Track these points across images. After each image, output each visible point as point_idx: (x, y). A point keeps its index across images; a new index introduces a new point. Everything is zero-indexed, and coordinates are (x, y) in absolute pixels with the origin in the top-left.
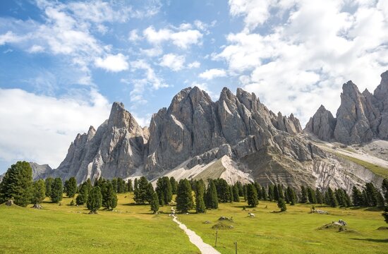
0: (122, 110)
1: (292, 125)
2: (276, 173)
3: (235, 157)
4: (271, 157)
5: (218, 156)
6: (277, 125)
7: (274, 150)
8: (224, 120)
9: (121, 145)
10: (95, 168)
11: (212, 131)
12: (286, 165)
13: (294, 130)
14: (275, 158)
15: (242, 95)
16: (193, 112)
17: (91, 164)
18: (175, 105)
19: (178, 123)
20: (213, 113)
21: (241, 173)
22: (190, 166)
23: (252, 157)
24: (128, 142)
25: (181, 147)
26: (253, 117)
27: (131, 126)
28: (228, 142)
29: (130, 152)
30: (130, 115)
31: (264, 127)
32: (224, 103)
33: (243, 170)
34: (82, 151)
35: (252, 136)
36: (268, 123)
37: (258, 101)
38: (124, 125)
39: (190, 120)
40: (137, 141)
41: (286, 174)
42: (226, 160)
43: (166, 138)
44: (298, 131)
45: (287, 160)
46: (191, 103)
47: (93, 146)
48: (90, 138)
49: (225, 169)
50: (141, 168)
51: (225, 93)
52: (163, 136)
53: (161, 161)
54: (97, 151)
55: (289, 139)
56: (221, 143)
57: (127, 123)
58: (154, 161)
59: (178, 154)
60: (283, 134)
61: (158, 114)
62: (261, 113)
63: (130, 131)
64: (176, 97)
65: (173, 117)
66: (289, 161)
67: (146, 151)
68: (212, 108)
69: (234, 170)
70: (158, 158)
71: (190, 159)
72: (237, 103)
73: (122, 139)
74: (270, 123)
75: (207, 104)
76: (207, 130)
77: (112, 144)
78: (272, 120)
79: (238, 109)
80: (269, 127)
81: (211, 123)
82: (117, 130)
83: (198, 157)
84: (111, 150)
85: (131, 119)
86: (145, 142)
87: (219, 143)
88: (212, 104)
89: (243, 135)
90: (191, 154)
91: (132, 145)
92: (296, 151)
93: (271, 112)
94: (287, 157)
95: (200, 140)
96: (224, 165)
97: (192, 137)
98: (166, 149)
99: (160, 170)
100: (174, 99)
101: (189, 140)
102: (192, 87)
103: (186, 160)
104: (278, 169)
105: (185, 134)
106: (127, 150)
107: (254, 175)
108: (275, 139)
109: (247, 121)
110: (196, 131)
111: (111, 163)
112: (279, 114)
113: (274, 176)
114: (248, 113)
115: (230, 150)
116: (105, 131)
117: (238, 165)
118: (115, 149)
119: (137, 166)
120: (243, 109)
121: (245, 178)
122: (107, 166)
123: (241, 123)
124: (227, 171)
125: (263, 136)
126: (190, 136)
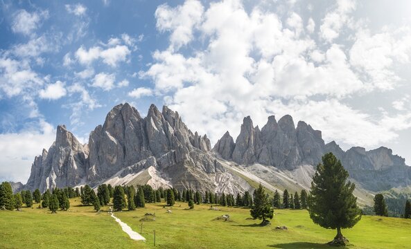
0: (65, 132)
1: (205, 144)
2: (190, 181)
3: (159, 167)
4: (187, 169)
5: (145, 167)
6: (193, 143)
7: (190, 163)
8: (151, 135)
9: (67, 162)
10: (51, 181)
11: (141, 145)
12: (197, 176)
13: (206, 149)
14: (189, 170)
15: (167, 112)
16: (124, 128)
17: (48, 178)
18: (109, 123)
19: (112, 138)
20: (142, 129)
21: (163, 181)
22: (123, 175)
23: (172, 169)
24: (72, 158)
25: (115, 160)
26: (175, 134)
27: (73, 144)
28: (154, 155)
29: (75, 166)
30: (72, 135)
31: (183, 143)
32: (152, 119)
33: (165, 178)
34: (40, 170)
35: (173, 151)
36: (187, 140)
37: (180, 120)
38: (68, 144)
39: (122, 135)
40: (80, 156)
41: (196, 182)
42: (152, 170)
43: (103, 152)
44: (209, 150)
45: (197, 171)
46: (123, 120)
47: (47, 165)
48: (44, 158)
49: (151, 177)
50: (85, 178)
51: (153, 110)
52: (100, 151)
53: (100, 172)
54: (51, 168)
55: (201, 155)
56: (149, 156)
57: (70, 143)
58: (95, 172)
59: (113, 165)
60: (197, 151)
61: (95, 131)
62: (182, 132)
63: (73, 149)
64: (109, 114)
65: (108, 133)
66: (199, 173)
67: (87, 164)
68: (141, 124)
69: (157, 178)
70: (97, 170)
71: (123, 169)
72: (162, 120)
73: (68, 156)
74: (189, 141)
75: (137, 120)
76: (136, 144)
77: (61, 161)
78: (190, 138)
79: (163, 126)
80: (187, 144)
81: (140, 138)
82: (63, 149)
83: (129, 168)
84: (61, 166)
85: (73, 139)
86: (86, 157)
87: (146, 156)
88: (141, 120)
89: (166, 150)
90: (124, 166)
91: (76, 161)
92: (205, 165)
93: (189, 131)
94: (198, 170)
95: (130, 153)
96: (150, 174)
97: (124, 150)
98: (103, 162)
99: (100, 179)
100: (107, 117)
101: (122, 153)
102: (124, 104)
103: (119, 170)
104: (191, 178)
105: (119, 148)
106: (73, 165)
107: (173, 182)
108: (191, 154)
109: (170, 137)
110: (127, 146)
111: (62, 177)
112: (196, 133)
113: (187, 183)
114: (171, 130)
115: (155, 161)
116: (54, 151)
117: (161, 174)
118: (64, 165)
119: (81, 177)
120: (167, 126)
121: (166, 184)
122: (60, 178)
123: (165, 138)
124: (152, 179)
125: (182, 151)
126: (122, 150)
